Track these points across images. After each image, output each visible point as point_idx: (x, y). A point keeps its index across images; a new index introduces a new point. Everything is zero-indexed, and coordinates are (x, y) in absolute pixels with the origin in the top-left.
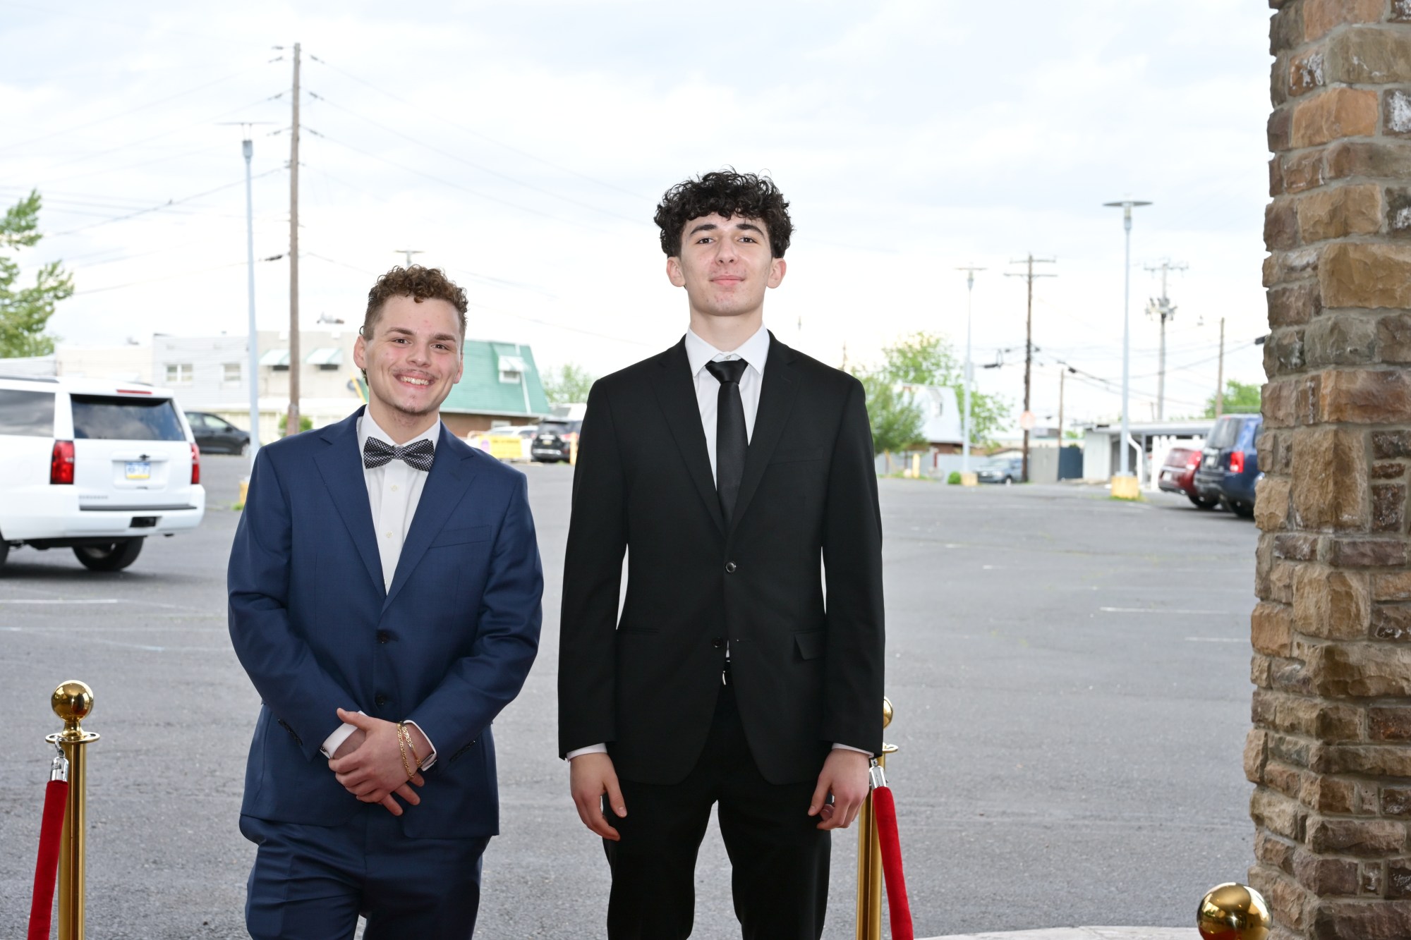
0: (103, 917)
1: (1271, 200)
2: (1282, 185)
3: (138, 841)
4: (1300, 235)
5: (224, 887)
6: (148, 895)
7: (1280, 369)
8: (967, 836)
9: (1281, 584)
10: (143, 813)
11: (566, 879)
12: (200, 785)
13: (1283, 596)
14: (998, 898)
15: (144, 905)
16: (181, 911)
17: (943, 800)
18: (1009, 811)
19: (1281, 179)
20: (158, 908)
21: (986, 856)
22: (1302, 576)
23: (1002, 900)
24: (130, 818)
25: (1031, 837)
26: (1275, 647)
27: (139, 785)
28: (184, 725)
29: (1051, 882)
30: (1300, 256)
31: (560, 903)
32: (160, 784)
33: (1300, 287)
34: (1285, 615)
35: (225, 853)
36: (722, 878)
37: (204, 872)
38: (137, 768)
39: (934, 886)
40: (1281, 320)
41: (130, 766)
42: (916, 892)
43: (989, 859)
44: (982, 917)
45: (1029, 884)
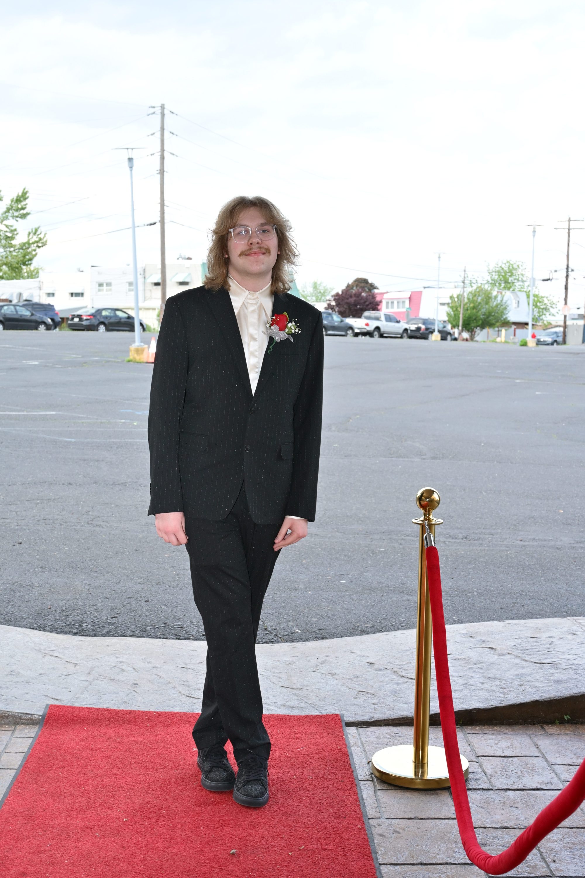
0: (4, 601)
3: (36, 554)
5: (76, 583)
6: (33, 588)
8: (511, 554)
10: (43, 537)
12: (79, 520)
14: (524, 594)
15: (29, 594)
16: (49, 598)
17: (499, 531)
18: (537, 538)
20: (36, 597)
21: (520, 567)
24: (36, 540)
25: (548, 554)
27: (45, 520)
29: (556, 583)
32: (57, 519)
36: (364, 580)
37: (68, 574)
38: (47, 510)
39: (487, 586)
41: (43, 508)
42: (476, 589)
43: (521, 569)
44: (513, 606)
45: (543, 585)
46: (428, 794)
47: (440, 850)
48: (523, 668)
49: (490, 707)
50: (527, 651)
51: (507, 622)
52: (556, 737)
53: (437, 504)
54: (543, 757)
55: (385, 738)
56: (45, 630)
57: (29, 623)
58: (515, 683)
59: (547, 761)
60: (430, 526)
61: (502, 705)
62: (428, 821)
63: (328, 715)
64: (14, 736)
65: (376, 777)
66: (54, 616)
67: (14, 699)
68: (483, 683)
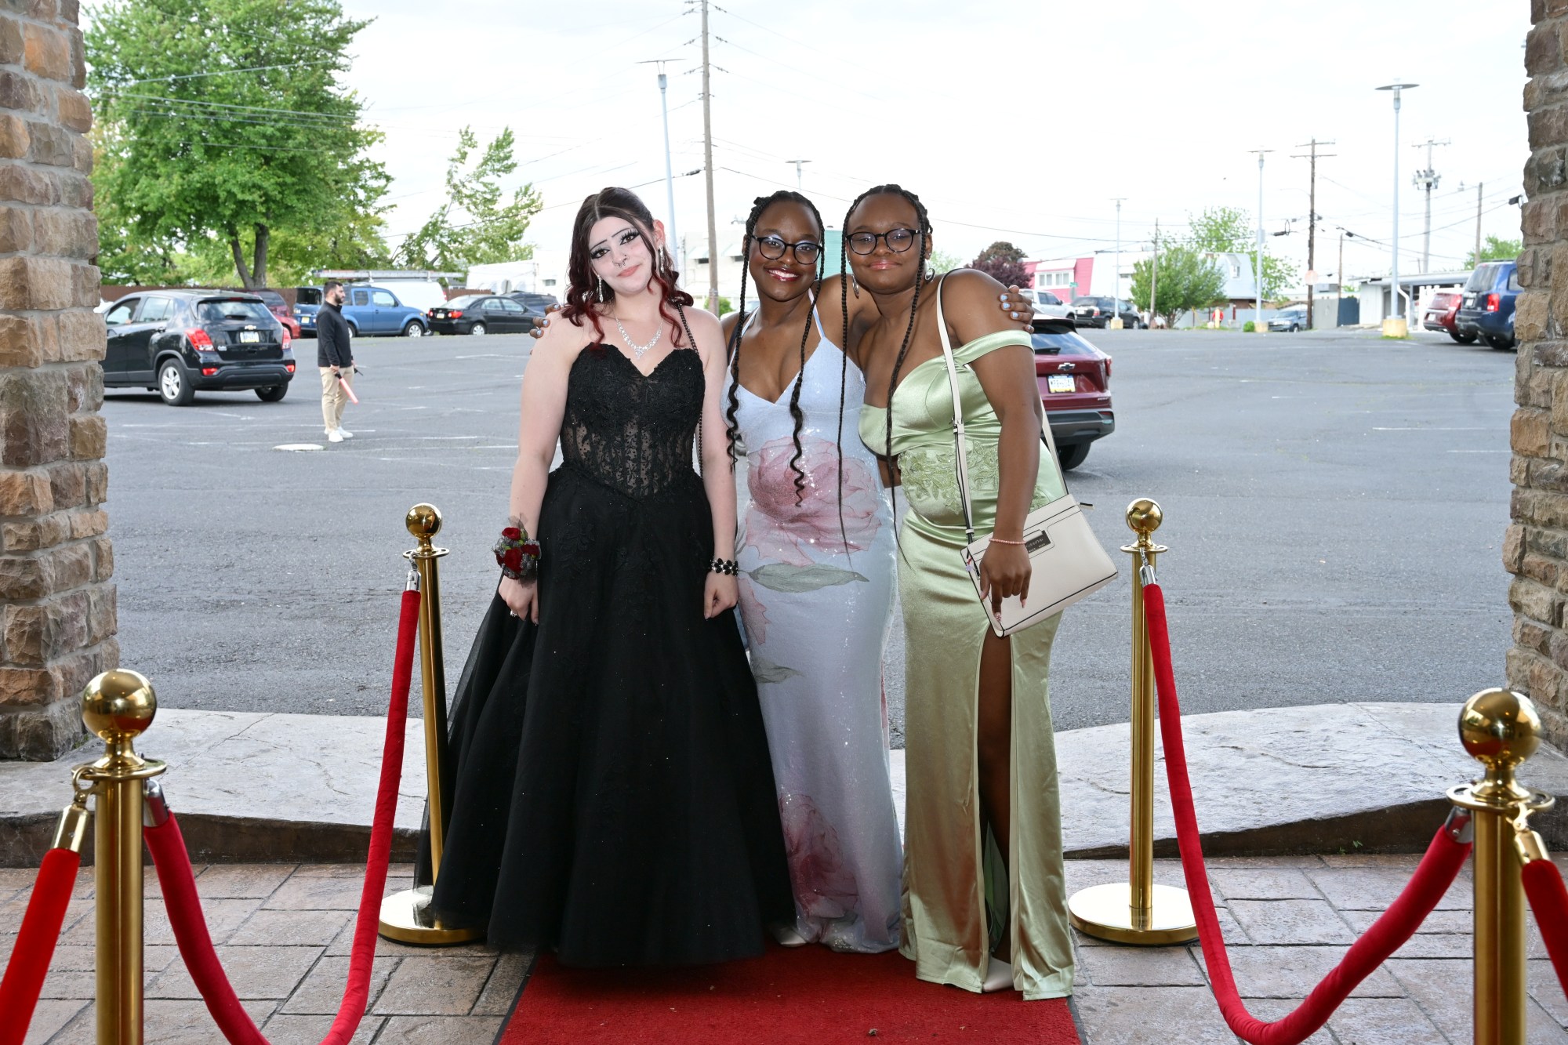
1: (1533, 27)
2: (1543, 11)
4: (1561, 58)
7: (1540, 189)
8: (1251, 622)
9: (1540, 390)
13: (1542, 401)
14: (1277, 676)
17: (1231, 591)
18: (1289, 599)
19: (1543, 6)
21: (1267, 639)
22: (1561, 381)
23: (1279, 678)
25: (1307, 622)
26: (1534, 449)
29: (1324, 661)
30: (1562, 78)
33: (1561, 107)
34: (1544, 419)
39: (1219, 666)
40: (1542, 141)
43: (1269, 641)
45: (1304, 664)
46: (1155, 952)
47: (1179, 1029)
48: (1286, 774)
49: (1240, 830)
50: (1291, 751)
51: (1257, 711)
52: (1343, 870)
53: (1158, 522)
54: (1325, 899)
55: (1085, 875)
58: (1276, 796)
59: (1330, 905)
60: (1149, 554)
61: (1257, 827)
62: (1158, 988)
65: (1075, 928)
68: (1227, 797)
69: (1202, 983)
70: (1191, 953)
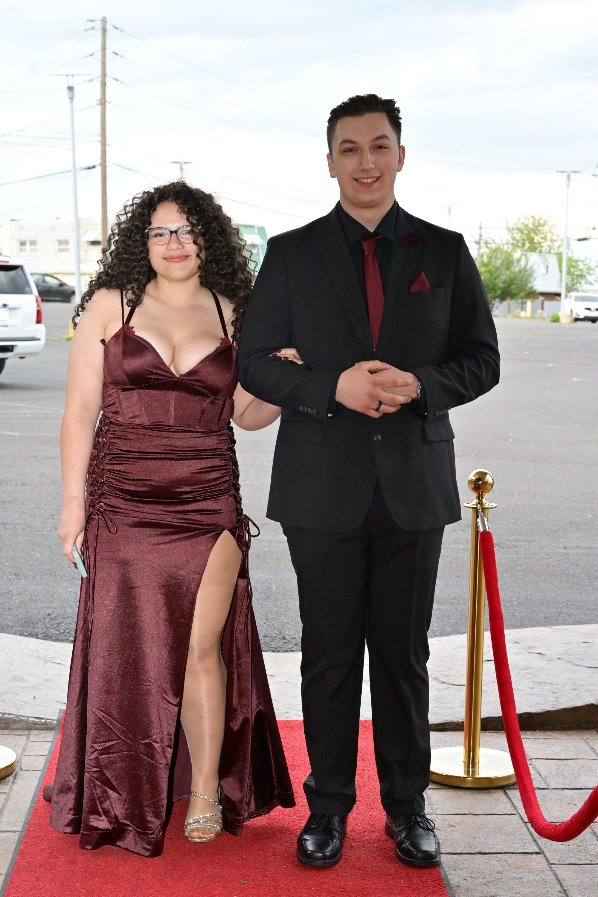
3: (4, 561)
5: (60, 591)
6: (11, 596)
8: (552, 562)
10: (8, 542)
11: (283, 588)
12: (44, 524)
14: (570, 603)
15: (9, 602)
16: (32, 606)
17: (537, 538)
18: (581, 545)
20: (17, 605)
21: (564, 576)
23: (572, 604)
25: (595, 563)
27: (4, 524)
28: (34, 485)
31: (279, 603)
32: (18, 524)
35: (60, 569)
37: (47, 581)
38: (3, 513)
39: (527, 595)
42: (515, 599)
43: (566, 578)
44: (558, 616)
45: (591, 595)
46: (481, 793)
47: (498, 841)
48: (575, 672)
49: (542, 711)
50: (580, 656)
51: (555, 627)
53: (491, 488)
56: (37, 638)
57: (18, 631)
58: (568, 688)
60: (483, 509)
61: (554, 709)
62: (483, 816)
63: (366, 721)
64: (30, 740)
66: (44, 624)
67: (24, 703)
68: (533, 688)
69: (514, 813)
70: (506, 793)
